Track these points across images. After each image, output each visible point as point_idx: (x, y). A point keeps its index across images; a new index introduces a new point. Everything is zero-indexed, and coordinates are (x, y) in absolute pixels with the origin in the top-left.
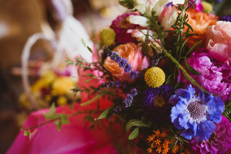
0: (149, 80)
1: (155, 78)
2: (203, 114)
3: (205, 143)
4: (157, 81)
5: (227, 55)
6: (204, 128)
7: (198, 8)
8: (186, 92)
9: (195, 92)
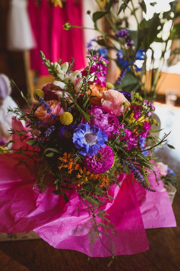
0: (62, 118)
1: (66, 117)
2: (94, 141)
3: (94, 160)
4: (67, 120)
5: (112, 108)
6: (93, 148)
7: (102, 85)
8: (84, 125)
9: (90, 127)
